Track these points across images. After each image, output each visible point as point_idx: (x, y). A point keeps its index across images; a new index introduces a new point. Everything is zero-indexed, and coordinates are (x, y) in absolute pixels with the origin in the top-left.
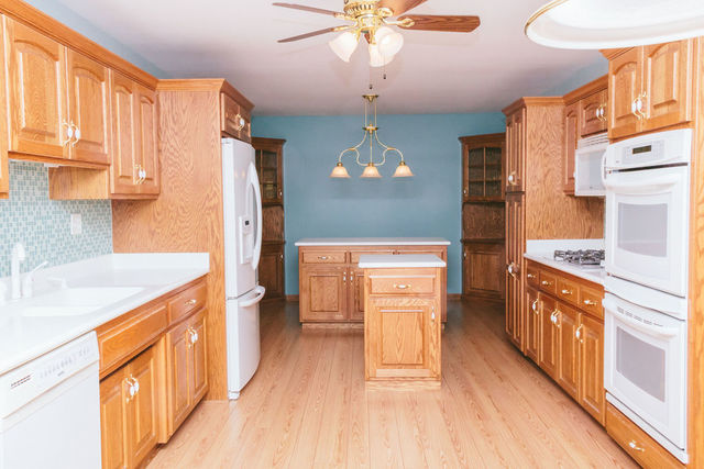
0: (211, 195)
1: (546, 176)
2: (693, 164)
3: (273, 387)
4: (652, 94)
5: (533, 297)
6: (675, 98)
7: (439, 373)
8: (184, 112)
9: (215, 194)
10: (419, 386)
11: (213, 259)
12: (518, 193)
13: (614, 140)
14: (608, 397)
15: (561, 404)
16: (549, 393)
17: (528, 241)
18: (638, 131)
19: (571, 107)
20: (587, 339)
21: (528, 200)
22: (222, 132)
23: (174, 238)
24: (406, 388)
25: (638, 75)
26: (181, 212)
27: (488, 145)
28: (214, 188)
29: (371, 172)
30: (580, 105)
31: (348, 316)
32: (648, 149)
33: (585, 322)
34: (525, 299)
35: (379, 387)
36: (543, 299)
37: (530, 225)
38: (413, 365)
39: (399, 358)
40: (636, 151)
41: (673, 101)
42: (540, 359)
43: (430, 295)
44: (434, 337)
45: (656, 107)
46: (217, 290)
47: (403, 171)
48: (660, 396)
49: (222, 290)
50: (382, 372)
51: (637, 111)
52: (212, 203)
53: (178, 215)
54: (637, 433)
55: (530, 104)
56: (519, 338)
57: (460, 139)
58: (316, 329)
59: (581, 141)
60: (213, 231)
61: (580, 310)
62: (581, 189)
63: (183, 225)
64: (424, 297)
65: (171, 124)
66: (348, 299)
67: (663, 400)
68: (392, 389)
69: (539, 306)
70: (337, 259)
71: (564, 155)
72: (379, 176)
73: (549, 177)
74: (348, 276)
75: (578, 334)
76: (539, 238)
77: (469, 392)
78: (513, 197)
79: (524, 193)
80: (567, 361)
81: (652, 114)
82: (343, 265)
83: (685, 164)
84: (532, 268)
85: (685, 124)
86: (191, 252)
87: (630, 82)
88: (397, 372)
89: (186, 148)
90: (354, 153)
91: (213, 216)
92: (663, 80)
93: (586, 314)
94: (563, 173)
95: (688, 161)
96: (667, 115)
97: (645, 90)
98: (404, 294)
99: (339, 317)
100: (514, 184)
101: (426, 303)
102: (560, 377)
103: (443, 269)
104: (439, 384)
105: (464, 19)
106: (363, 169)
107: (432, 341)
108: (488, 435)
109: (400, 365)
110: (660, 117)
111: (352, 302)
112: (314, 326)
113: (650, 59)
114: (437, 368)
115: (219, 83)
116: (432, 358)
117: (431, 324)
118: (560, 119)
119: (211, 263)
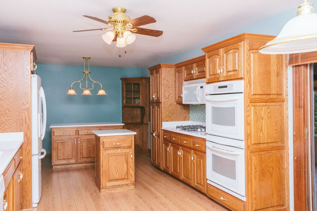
0: (25, 103)
1: (169, 96)
2: (245, 93)
3: (53, 198)
4: (226, 67)
5: (167, 145)
6: (237, 69)
7: (134, 181)
8: (10, 60)
9: (27, 102)
10: (125, 189)
11: (26, 135)
12: (158, 103)
13: (208, 83)
14: (208, 182)
15: (184, 188)
16: (178, 185)
17: (163, 123)
18: (220, 80)
19: (179, 69)
20: (197, 160)
21: (163, 105)
22: (31, 71)
23: (3, 125)
24: (119, 190)
25: (220, 59)
26: (7, 111)
27: (135, 82)
28: (27, 99)
29: (87, 92)
30: (183, 68)
31: (77, 160)
32: (226, 87)
33: (196, 154)
34: (162, 147)
35: (108, 191)
36: (172, 146)
37: (163, 116)
38: (123, 179)
39: (117, 176)
40: (219, 87)
41: (237, 70)
42: (171, 171)
43: (130, 147)
44: (132, 165)
45: (228, 72)
46: (27, 151)
47: (102, 92)
48: (234, 177)
49: (30, 151)
50: (109, 184)
51: (221, 73)
52: (26, 107)
53: (6, 113)
54: (223, 194)
55: (163, 67)
56: (160, 163)
57: (121, 79)
58: (60, 168)
59: (184, 83)
60: (26, 121)
61: (192, 149)
62: (185, 101)
63: (8, 118)
64: (127, 148)
65: (3, 66)
66: (77, 152)
67: (235, 179)
68: (113, 191)
69: (170, 149)
70: (72, 134)
71: (175, 88)
72: (90, 94)
73: (170, 97)
74: (77, 141)
75: (193, 158)
76: (167, 121)
77: (146, 188)
78: (155, 104)
79: (161, 103)
80: (186, 169)
81: (226, 74)
82: (75, 136)
83: (242, 93)
84: (165, 133)
85: (241, 78)
86: (13, 132)
87: (216, 61)
88: (116, 183)
89: (11, 78)
90: (79, 83)
91: (26, 113)
92: (232, 62)
93: (195, 150)
94: (175, 95)
95: (243, 92)
96: (234, 75)
97: (223, 65)
98: (118, 147)
99: (73, 161)
100: (156, 99)
101: (128, 151)
102: (182, 177)
103: (135, 135)
104: (134, 186)
105: (157, 32)
106: (83, 91)
107: (131, 167)
108: (163, 204)
109: (117, 180)
110: (231, 75)
111: (79, 154)
112: (59, 167)
113: (225, 55)
114: (133, 179)
115: (31, 47)
116: (131, 175)
117: (131, 160)
118: (174, 73)
119: (24, 137)
